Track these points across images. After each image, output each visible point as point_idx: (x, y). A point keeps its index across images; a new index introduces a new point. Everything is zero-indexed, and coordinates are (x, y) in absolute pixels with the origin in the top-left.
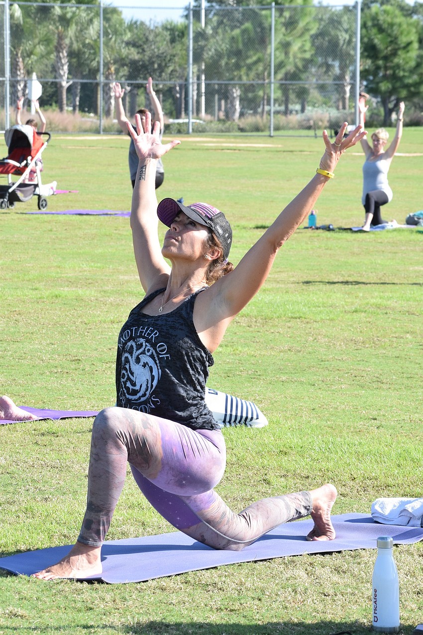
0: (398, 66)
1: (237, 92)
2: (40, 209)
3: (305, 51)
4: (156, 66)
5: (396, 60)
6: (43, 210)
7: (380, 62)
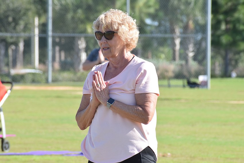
0: (238, 20)
1: (82, 44)
2: (3, 150)
3: (149, 7)
4: (10, 19)
5: (236, 15)
6: (6, 152)
7: (221, 17)
